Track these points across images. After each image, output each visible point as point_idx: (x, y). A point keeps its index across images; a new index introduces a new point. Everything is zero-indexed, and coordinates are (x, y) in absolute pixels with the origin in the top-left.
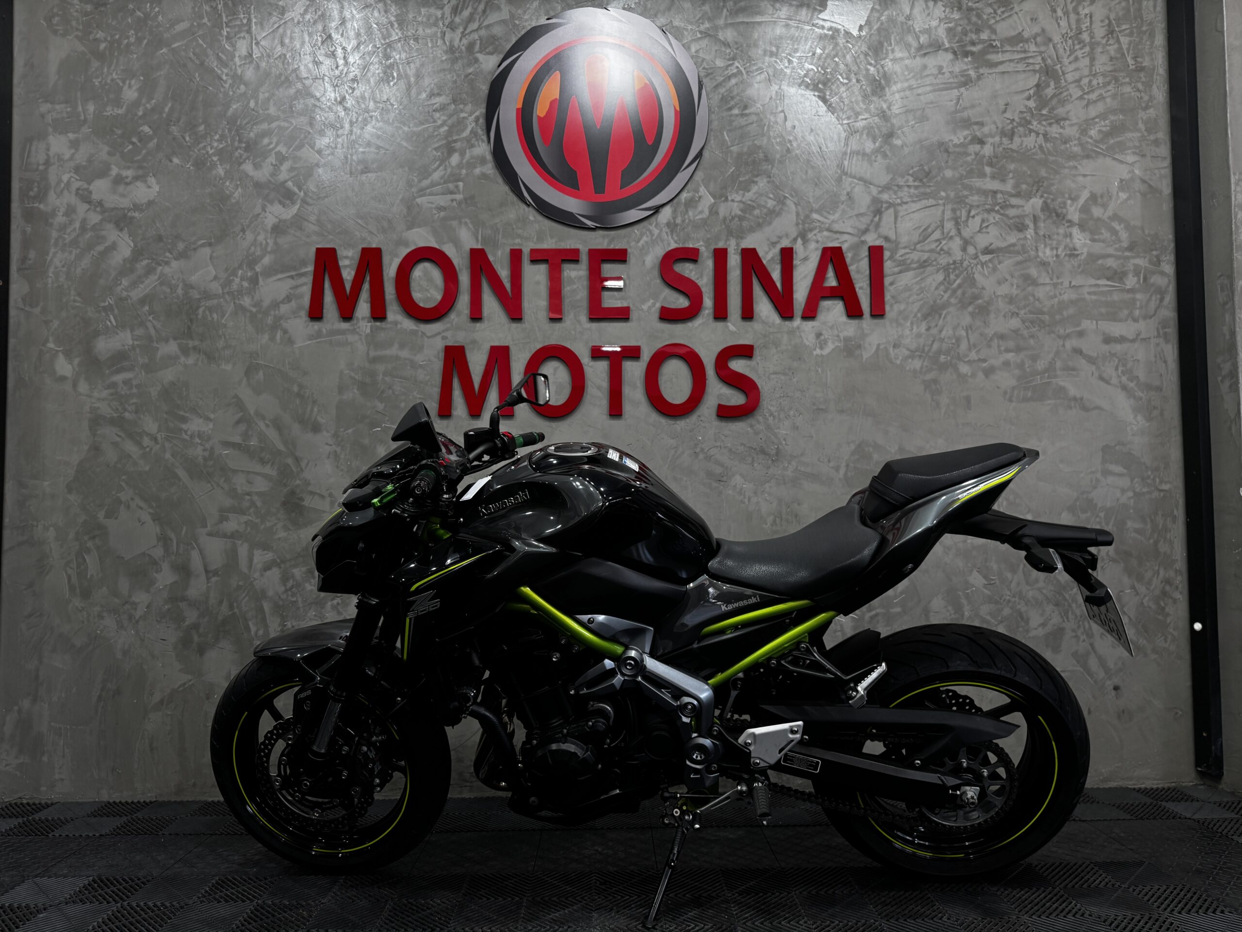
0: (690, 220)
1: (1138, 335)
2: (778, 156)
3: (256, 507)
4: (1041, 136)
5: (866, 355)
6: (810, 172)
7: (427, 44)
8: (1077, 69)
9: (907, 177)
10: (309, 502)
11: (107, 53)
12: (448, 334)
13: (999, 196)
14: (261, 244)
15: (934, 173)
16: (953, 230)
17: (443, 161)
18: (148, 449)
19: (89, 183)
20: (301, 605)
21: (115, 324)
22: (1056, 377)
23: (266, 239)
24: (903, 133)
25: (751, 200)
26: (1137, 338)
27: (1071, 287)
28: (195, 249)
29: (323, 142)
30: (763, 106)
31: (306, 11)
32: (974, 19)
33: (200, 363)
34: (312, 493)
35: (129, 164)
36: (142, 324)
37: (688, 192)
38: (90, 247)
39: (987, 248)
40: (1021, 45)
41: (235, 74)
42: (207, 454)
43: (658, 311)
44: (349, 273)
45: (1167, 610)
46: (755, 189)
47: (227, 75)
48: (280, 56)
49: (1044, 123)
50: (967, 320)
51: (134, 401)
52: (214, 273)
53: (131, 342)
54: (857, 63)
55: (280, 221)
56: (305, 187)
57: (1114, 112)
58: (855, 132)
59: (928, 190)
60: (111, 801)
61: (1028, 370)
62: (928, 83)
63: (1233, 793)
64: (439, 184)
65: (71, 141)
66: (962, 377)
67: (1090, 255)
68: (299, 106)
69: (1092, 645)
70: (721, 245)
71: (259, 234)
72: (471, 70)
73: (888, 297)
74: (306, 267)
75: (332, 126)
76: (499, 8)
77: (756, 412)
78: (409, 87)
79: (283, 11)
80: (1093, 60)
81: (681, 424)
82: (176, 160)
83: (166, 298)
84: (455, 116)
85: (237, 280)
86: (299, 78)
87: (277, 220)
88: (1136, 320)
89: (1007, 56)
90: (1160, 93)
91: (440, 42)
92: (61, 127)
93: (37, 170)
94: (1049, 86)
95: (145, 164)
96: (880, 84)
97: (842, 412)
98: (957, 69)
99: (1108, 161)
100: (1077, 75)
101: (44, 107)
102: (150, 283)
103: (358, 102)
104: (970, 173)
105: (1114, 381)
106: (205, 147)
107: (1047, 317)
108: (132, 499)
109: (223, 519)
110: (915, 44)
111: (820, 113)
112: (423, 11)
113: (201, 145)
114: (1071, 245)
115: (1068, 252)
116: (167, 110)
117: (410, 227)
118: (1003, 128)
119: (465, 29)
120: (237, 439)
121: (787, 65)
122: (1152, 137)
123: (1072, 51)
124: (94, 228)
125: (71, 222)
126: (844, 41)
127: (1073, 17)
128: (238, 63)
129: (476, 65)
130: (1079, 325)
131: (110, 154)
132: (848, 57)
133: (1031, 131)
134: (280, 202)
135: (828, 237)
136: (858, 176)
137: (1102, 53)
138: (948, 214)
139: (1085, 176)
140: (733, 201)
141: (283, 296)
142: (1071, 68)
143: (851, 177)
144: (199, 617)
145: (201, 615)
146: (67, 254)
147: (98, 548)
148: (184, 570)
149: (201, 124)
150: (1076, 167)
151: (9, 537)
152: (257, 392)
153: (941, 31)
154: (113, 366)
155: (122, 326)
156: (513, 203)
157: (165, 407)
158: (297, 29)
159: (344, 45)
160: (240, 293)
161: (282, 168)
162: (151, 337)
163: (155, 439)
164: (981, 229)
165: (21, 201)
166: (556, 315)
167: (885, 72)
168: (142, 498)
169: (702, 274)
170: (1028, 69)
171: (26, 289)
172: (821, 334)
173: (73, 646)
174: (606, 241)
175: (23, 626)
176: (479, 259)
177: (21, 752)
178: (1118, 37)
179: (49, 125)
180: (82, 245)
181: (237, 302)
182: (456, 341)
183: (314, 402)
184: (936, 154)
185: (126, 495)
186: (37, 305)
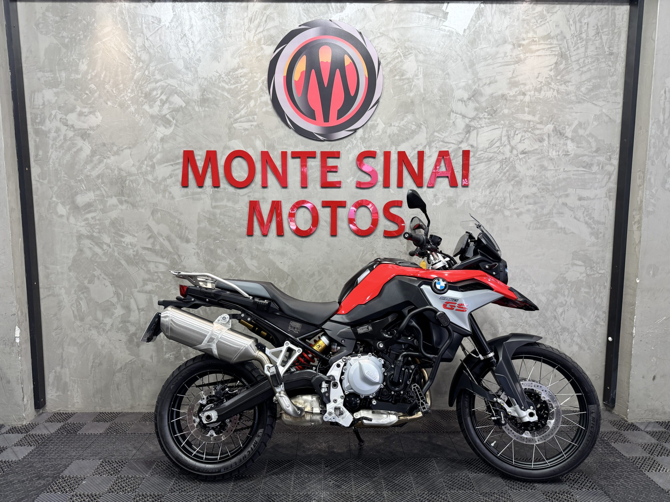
0: (372, 136)
1: (596, 196)
3: (161, 279)
4: (555, 91)
5: (459, 205)
6: (434, 110)
7: (236, 39)
8: (577, 54)
9: (484, 113)
11: (69, 44)
12: (251, 195)
13: (531, 123)
14: (155, 148)
15: (498, 111)
16: (506, 141)
17: (246, 104)
18: (106, 251)
19: (66, 115)
21: (85, 188)
22: (552, 217)
23: (158, 145)
24: (484, 89)
25: (404, 126)
26: (595, 198)
27: (564, 171)
28: (122, 150)
30: (411, 74)
31: (172, 21)
32: (525, 25)
33: (128, 208)
35: (86, 105)
37: (372, 121)
38: (69, 149)
39: (523, 151)
40: (549, 40)
41: (137, 55)
42: (135, 253)
43: (355, 183)
44: (201, 163)
45: (597, 330)
46: (406, 119)
47: (133, 56)
48: (160, 46)
49: (558, 84)
50: (510, 188)
51: (98, 227)
52: (133, 163)
53: (94, 198)
54: (462, 51)
55: (164, 135)
56: (176, 118)
57: (595, 78)
58: (459, 89)
59: (495, 120)
60: (101, 412)
61: (539, 214)
62: (499, 61)
63: (618, 415)
64: (244, 117)
65: (55, 93)
66: (506, 217)
67: (575, 155)
70: (387, 150)
71: (154, 142)
72: (259, 54)
73: (471, 176)
74: (179, 160)
76: (273, 20)
78: (227, 62)
79: (160, 21)
80: (586, 48)
81: (366, 239)
83: (109, 175)
84: (252, 80)
85: (144, 167)
86: (170, 58)
87: (163, 135)
88: (596, 189)
89: (541, 47)
90: (621, 67)
91: (243, 39)
92: (49, 85)
93: (39, 108)
94: (562, 63)
95: (94, 105)
96: (473, 62)
97: (445, 234)
98: (514, 54)
99: (589, 103)
100: (577, 57)
101: (40, 74)
102: (101, 168)
104: (517, 111)
105: (582, 219)
107: (551, 187)
108: (100, 275)
109: (145, 284)
110: (492, 40)
113: (122, 95)
114: (566, 150)
115: (565, 153)
116: (103, 76)
117: (230, 140)
118: (536, 86)
119: (256, 31)
120: (150, 246)
122: (614, 92)
123: (576, 44)
124: (70, 139)
125: (59, 136)
126: (455, 38)
128: (138, 51)
129: (262, 52)
130: (566, 191)
131: (75, 100)
132: (457, 47)
133: (550, 88)
134: (164, 126)
135: (443, 145)
136: (459, 113)
137: (592, 45)
138: (504, 133)
139: (576, 113)
141: (168, 175)
142: (575, 53)
143: (455, 113)
144: (136, 330)
145: (137, 329)
146: (58, 153)
147: (86, 298)
148: (127, 308)
149: (121, 84)
150: (572, 108)
151: (43, 293)
152: (158, 223)
153: (507, 33)
154: (86, 209)
155: (89, 190)
156: (282, 127)
157: (113, 230)
158: (167, 31)
159: (193, 40)
160: (146, 173)
161: (164, 108)
162: (103, 195)
163: (109, 246)
164: (521, 140)
165: (32, 125)
166: (304, 185)
167: (476, 56)
168: (105, 274)
169: (378, 164)
170: (552, 53)
171: (39, 170)
172: (436, 195)
173: (78, 343)
174: (330, 147)
175: (54, 334)
176: (265, 156)
177: (58, 390)
178: (601, 36)
179: (43, 84)
180: (65, 148)
181: (145, 177)
182: (255, 198)
183: (186, 228)
184: (500, 100)
185: (97, 273)
186: (46, 179)
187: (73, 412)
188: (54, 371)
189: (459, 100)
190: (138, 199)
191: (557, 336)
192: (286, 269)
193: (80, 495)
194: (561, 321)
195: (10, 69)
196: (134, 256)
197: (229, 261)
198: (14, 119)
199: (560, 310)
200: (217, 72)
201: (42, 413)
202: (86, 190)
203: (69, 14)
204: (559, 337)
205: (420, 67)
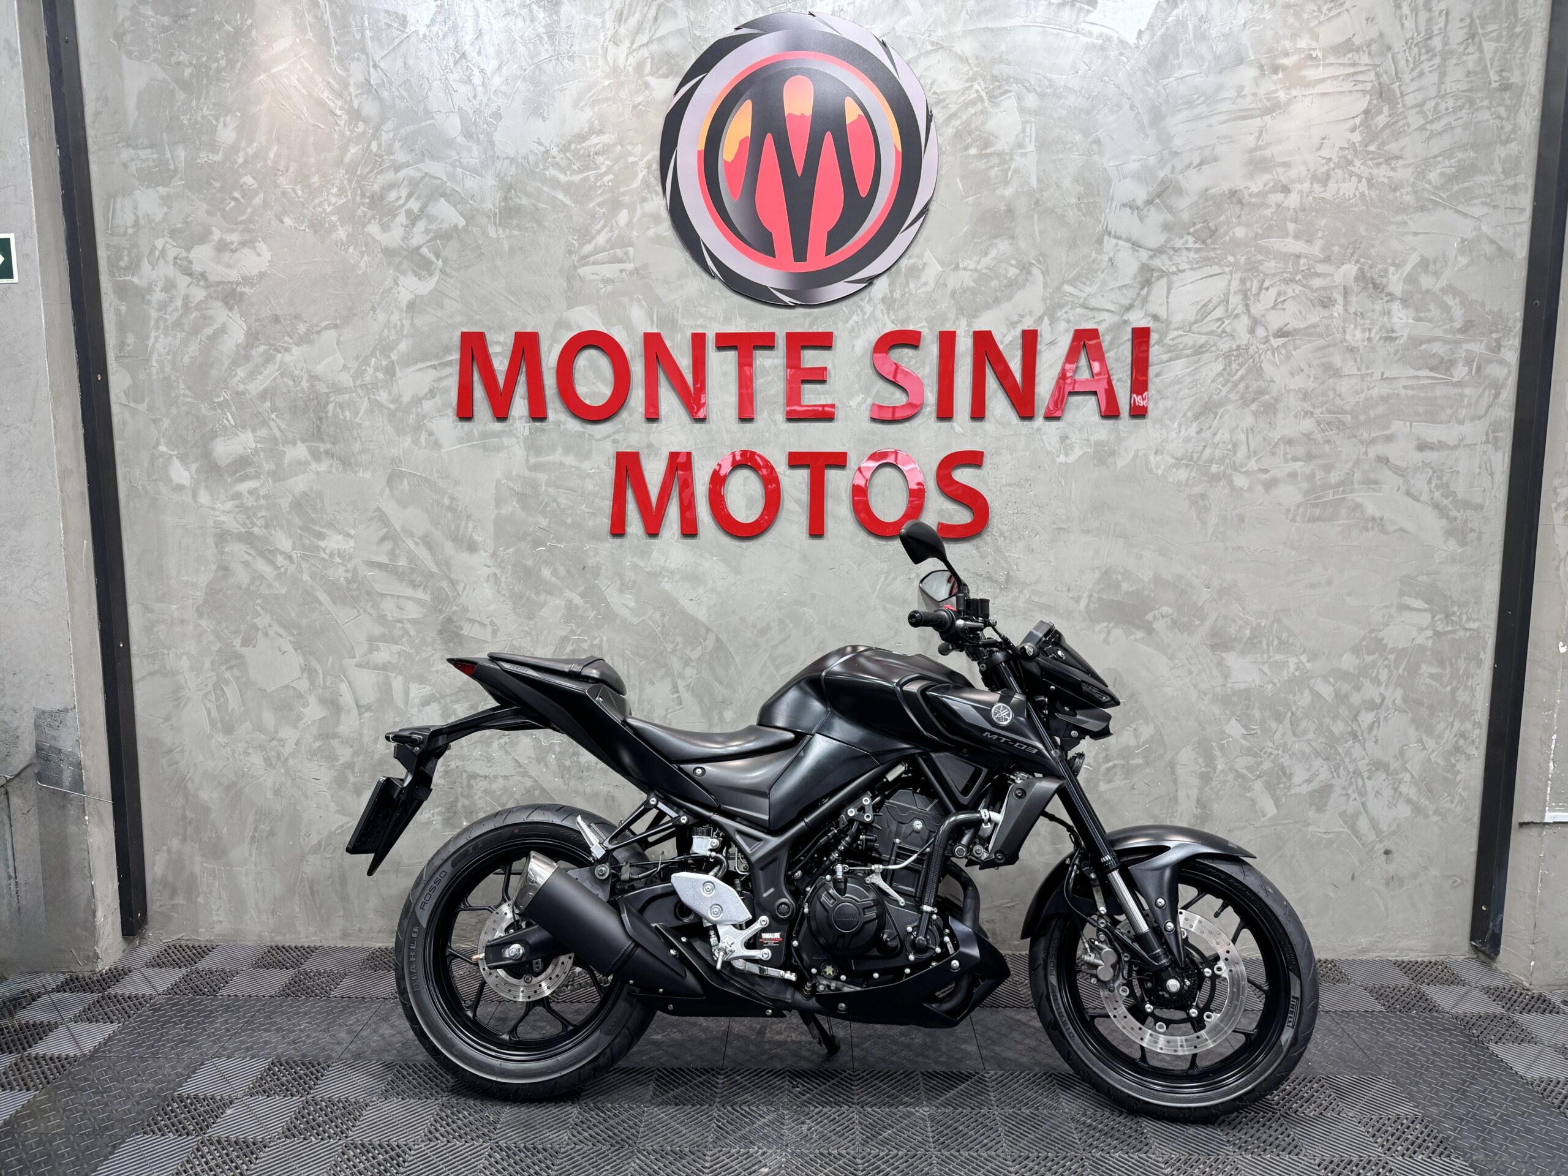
0: (911, 294)
1: (1461, 440)
2: (1024, 211)
3: (410, 636)
4: (1364, 180)
5: (1121, 462)
6: (1063, 231)
7: (584, 64)
8: (1420, 89)
9: (1186, 237)
10: (467, 630)
11: (194, 81)
12: (619, 438)
13: (1303, 261)
14: (395, 326)
15: (1221, 231)
16: (1240, 306)
17: (608, 220)
18: (283, 570)
19: (188, 250)
21: (233, 422)
22: (1352, 491)
23: (400, 320)
24: (1185, 178)
25: (988, 269)
26: (1459, 445)
27: (1383, 379)
28: (318, 332)
30: (1008, 143)
31: (433, 21)
32: (1291, 20)
33: (334, 470)
34: (471, 620)
35: (233, 227)
37: (910, 258)
38: (196, 330)
39: (1281, 329)
40: (1350, 55)
41: (351, 106)
42: (349, 575)
43: (869, 408)
44: (501, 363)
45: (1458, 767)
46: (993, 253)
47: (341, 108)
48: (405, 83)
49: (1370, 163)
50: (1249, 420)
51: (263, 514)
52: (343, 361)
53: (254, 446)
54: (1132, 84)
55: (416, 296)
56: (443, 254)
57: (1463, 147)
58: (1125, 177)
59: (1212, 254)
60: (274, 944)
61: (1318, 483)
62: (1223, 109)
63: (1507, 974)
64: (604, 250)
65: (162, 198)
66: (1236, 492)
67: (1411, 338)
69: (1364, 804)
70: (948, 327)
71: (392, 312)
72: (640, 99)
73: (1152, 392)
74: (450, 355)
76: (674, 14)
77: (984, 533)
78: (564, 122)
79: (404, 22)
81: (894, 545)
83: (289, 392)
84: (623, 161)
85: (370, 371)
86: (428, 114)
87: (410, 296)
88: (1461, 422)
89: (1330, 71)
90: (1529, 120)
91: (601, 62)
92: (149, 179)
93: (125, 234)
94: (1381, 112)
95: (252, 226)
96: (1160, 111)
97: (1088, 532)
98: (1262, 92)
99: (1449, 214)
100: (1420, 97)
101: (126, 154)
102: (268, 376)
104: (1268, 232)
105: (1425, 497)
107: (1349, 417)
108: (270, 626)
109: (373, 649)
110: (1209, 56)
113: (317, 201)
114: (1388, 326)
115: (1384, 335)
116: (272, 155)
117: (570, 306)
118: (1316, 170)
119: (632, 44)
120: (383, 559)
122: (1510, 182)
123: (1417, 63)
124: (199, 306)
125: (172, 299)
126: (1117, 52)
127: (1423, 15)
128: (353, 94)
129: (647, 92)
130: (1387, 427)
131: (210, 213)
132: (1120, 74)
133: (1351, 174)
134: (416, 274)
135: (1083, 316)
136: (1124, 236)
137: (1456, 65)
138: (1235, 285)
139: (1416, 234)
141: (426, 390)
142: (1413, 86)
143: (1115, 237)
144: (353, 756)
145: (355, 754)
146: (170, 339)
147: (237, 679)
148: (333, 705)
149: (314, 174)
150: (1406, 223)
151: (139, 667)
152: (403, 504)
153: (1245, 38)
154: (235, 472)
155: (241, 426)
156: (694, 273)
157: (297, 521)
158: (423, 46)
159: (482, 66)
160: (375, 386)
161: (415, 230)
162: (275, 439)
163: (289, 558)
164: (1276, 304)
165: (112, 274)
166: (746, 414)
167: (1167, 95)
168: (281, 624)
169: (924, 363)
170: (1356, 88)
171: (128, 381)
172: (1067, 437)
173: (220, 784)
174: (807, 321)
175: (164, 762)
176: (654, 346)
177: (175, 892)
178: (1480, 43)
179: (133, 175)
180: (186, 327)
181: (371, 396)
182: (629, 446)
183: (469, 517)
184: (1226, 206)
185: (263, 620)
186: (143, 401)
187: (209, 944)
188: (165, 848)
189: (1124, 205)
190: (357, 447)
191: (1360, 781)
192: (702, 615)
193: (219, 1142)
194: (1369, 744)
195: (58, 142)
196: (348, 581)
197: (568, 594)
198: (69, 259)
199: (1367, 718)
200: (540, 144)
201: (140, 944)
203: (193, 10)
204: (1364, 785)
205: (1028, 126)
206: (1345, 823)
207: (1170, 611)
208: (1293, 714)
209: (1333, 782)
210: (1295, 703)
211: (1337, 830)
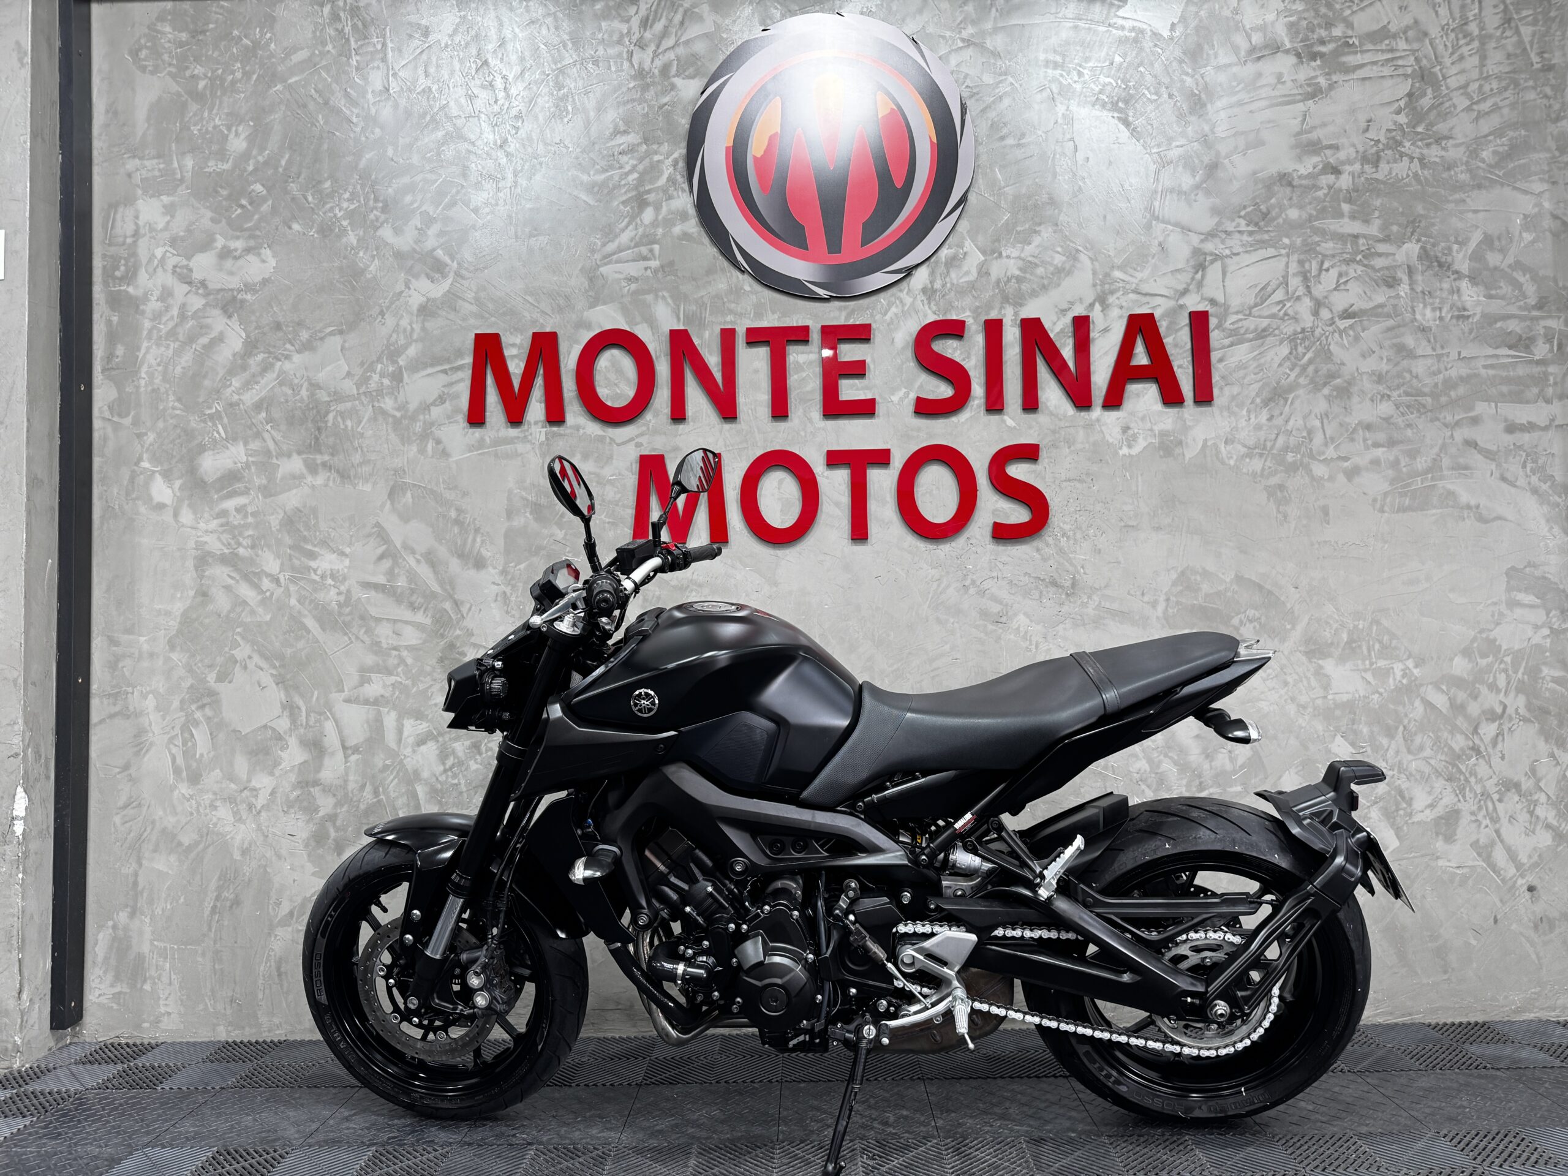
0: (952, 284)
1: (1553, 420)
2: (1066, 198)
3: (406, 665)
4: (1416, 160)
5: (1189, 454)
6: (1108, 217)
7: (609, 68)
8: (1462, 71)
9: (1237, 220)
12: (643, 440)
13: (1361, 241)
14: (405, 330)
15: (1274, 213)
16: (1301, 288)
17: (633, 218)
18: (268, 594)
19: (189, 259)
20: (464, 789)
21: (223, 435)
22: (1442, 478)
23: (410, 324)
24: (1231, 162)
25: (1032, 256)
26: (1550, 425)
27: (1461, 359)
28: (322, 339)
29: (478, 198)
30: (1046, 133)
31: (455, 31)
32: (1323, 10)
33: (331, 484)
34: (476, 646)
35: (238, 233)
36: (258, 435)
37: (950, 248)
38: (191, 339)
39: (1346, 310)
40: (1387, 42)
41: (368, 114)
42: (342, 598)
43: (913, 403)
44: (517, 366)
46: (1037, 240)
47: (358, 116)
48: (424, 91)
49: (1420, 143)
50: (1322, 405)
51: (250, 532)
52: (347, 368)
53: (245, 459)
54: (1168, 73)
55: (428, 300)
56: (458, 256)
57: (1514, 126)
58: (1168, 164)
59: (1266, 237)
60: (230, 1040)
61: (1404, 470)
62: (1264, 96)
64: (629, 248)
65: (164, 206)
66: (1317, 481)
67: (1484, 315)
68: (449, 153)
69: (1497, 832)
70: (993, 315)
71: (402, 316)
72: (666, 100)
73: (1216, 378)
74: (462, 359)
75: (491, 177)
76: (700, 19)
77: (1043, 532)
78: (587, 124)
79: (426, 33)
80: (1483, 58)
81: (945, 550)
82: (296, 227)
83: (287, 401)
84: (647, 160)
85: (376, 377)
86: (449, 118)
87: (425, 299)
88: (1548, 401)
89: (1368, 58)
91: (626, 65)
92: (153, 188)
93: (124, 243)
94: (1425, 94)
95: (258, 233)
96: (1200, 99)
97: (1159, 529)
98: (1302, 76)
99: (1507, 191)
100: (1462, 80)
101: (131, 164)
102: (266, 385)
103: (524, 146)
104: (1322, 213)
105: (1522, 482)
106: (332, 209)
107: (1429, 399)
108: (250, 657)
109: (364, 681)
110: (1244, 45)
111: (1120, 141)
112: (603, 24)
113: (328, 206)
114: (1459, 304)
115: (1456, 313)
116: (283, 163)
117: (592, 306)
118: (1365, 151)
119: (658, 47)
120: (381, 579)
121: (1076, 78)
123: (1456, 48)
124: (196, 315)
125: (167, 309)
126: (1151, 44)
127: (1455, 3)
128: (372, 101)
129: (673, 93)
130: (1471, 409)
131: (212, 220)
132: (1156, 65)
133: (1402, 155)
134: (428, 276)
135: (1137, 301)
136: (1172, 221)
137: (1495, 48)
138: (1294, 267)
139: (1476, 212)
140: (1008, 257)
141: (435, 396)
142: (1454, 70)
143: (1163, 222)
144: (336, 806)
145: (339, 804)
146: (163, 349)
147: (209, 719)
148: (316, 747)
149: (327, 180)
150: (1464, 201)
151: (98, 708)
152: (405, 519)
153: (1280, 29)
154: (222, 489)
155: (233, 438)
156: (723, 270)
157: (288, 540)
158: (445, 54)
159: (505, 72)
160: (380, 392)
161: (430, 232)
162: (268, 453)
163: (277, 581)
164: (1338, 285)
165: (106, 283)
166: (780, 409)
167: (1206, 83)
168: (263, 655)
169: (969, 354)
170: (1396, 73)
171: (113, 394)
172: (1128, 428)
173: (180, 844)
174: (844, 314)
175: (117, 820)
176: (681, 343)
177: (117, 978)
178: (1517, 27)
179: (138, 186)
180: (181, 337)
181: (376, 404)
182: (654, 449)
183: (477, 530)
184: (1276, 188)
185: (242, 652)
186: (127, 415)
187: (153, 1042)
188: (110, 923)
189: (1171, 191)
191: (1490, 805)
194: (1496, 761)
195: (61, 148)
198: (61, 264)
199: (1489, 730)
200: (563, 145)
201: (71, 1043)
202: (226, 440)
203: (211, 26)
204: (1495, 809)
206: (1479, 854)
207: (1257, 615)
208: (1405, 727)
209: (1460, 806)
210: (1406, 715)
211: (1470, 863)
